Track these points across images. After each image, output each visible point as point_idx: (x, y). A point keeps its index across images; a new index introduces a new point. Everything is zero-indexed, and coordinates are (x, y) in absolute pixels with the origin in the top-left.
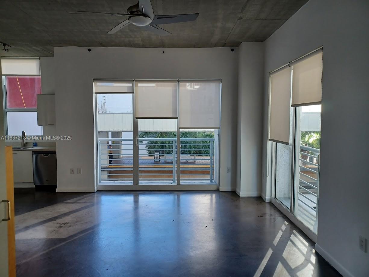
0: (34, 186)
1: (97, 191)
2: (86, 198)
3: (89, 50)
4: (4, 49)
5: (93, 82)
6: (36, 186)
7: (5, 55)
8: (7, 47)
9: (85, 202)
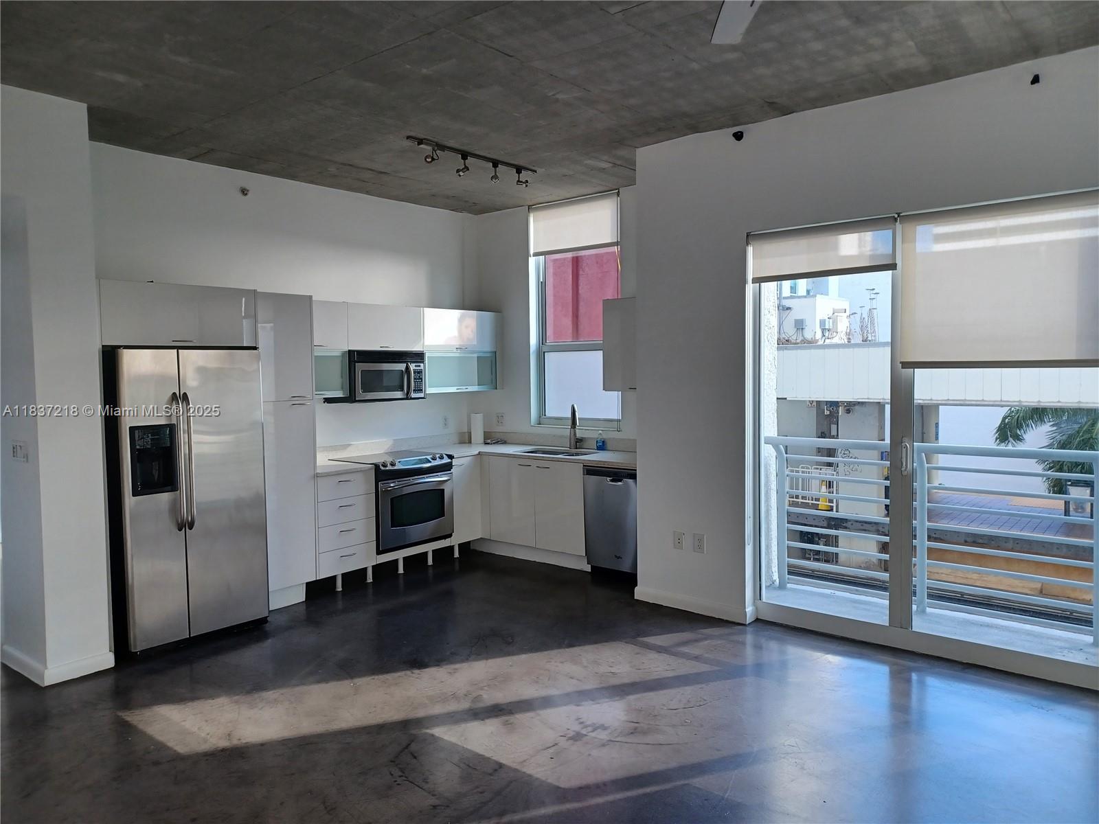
0: (588, 568)
1: (757, 620)
2: (708, 645)
3: (738, 136)
4: (519, 181)
5: (747, 245)
6: (593, 567)
7: (541, 200)
8: (525, 175)
9: (696, 658)
